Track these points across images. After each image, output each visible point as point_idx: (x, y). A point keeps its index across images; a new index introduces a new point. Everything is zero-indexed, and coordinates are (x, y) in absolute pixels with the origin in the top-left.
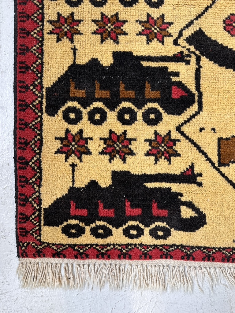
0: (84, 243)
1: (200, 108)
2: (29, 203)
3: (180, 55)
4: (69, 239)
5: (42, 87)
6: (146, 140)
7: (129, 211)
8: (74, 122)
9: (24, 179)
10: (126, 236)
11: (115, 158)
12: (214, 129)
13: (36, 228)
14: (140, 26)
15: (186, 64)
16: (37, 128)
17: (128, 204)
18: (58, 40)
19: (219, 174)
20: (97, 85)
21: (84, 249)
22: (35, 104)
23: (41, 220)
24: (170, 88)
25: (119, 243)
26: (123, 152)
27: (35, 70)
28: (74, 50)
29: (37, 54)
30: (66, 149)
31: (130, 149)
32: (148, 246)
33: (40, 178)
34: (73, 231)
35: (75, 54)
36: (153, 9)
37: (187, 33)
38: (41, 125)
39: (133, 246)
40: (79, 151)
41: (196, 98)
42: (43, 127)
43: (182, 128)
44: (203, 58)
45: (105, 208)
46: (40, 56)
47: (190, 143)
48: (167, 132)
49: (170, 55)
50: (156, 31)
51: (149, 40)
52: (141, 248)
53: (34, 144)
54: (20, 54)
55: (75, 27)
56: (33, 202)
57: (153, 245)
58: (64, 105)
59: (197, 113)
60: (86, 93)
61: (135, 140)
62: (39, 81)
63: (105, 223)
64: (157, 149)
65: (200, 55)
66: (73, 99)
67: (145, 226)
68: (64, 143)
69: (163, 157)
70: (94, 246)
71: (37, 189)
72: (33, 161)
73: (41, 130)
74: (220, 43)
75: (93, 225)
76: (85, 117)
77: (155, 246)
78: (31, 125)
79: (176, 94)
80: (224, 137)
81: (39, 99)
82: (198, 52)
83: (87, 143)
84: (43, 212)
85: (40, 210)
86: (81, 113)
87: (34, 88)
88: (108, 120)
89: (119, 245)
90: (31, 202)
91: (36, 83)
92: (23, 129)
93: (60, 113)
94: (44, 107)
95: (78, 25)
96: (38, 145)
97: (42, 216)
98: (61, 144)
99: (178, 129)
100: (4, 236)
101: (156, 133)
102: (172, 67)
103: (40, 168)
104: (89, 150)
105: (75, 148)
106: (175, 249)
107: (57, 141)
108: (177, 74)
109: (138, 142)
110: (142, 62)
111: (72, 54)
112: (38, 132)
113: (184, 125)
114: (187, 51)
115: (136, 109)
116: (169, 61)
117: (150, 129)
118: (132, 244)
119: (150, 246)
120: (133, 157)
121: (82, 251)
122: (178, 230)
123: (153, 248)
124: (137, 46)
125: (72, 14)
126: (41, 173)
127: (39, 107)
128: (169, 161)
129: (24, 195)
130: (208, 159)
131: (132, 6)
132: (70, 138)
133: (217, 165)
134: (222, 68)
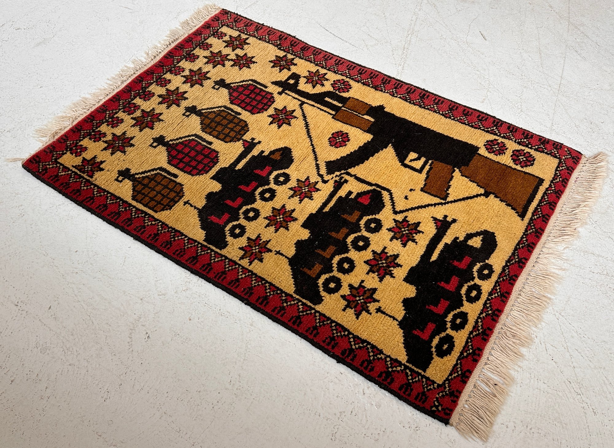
0: (463, 344)
1: (388, 190)
2: (393, 373)
3: (337, 184)
4: (452, 354)
5: (291, 296)
6: (391, 240)
7: (450, 287)
8: (339, 286)
9: (366, 363)
10: (475, 302)
11: (393, 272)
12: (411, 190)
13: (423, 382)
14: (295, 198)
15: (346, 183)
16: (324, 321)
17: (442, 284)
18: (261, 260)
19: (453, 203)
20: (319, 251)
21: (470, 347)
22: (301, 310)
23: (418, 371)
24: (358, 203)
25: (479, 312)
26: (390, 262)
27: (272, 293)
28: (278, 253)
29: (260, 283)
30: (359, 308)
31: (391, 256)
32: (494, 288)
33: (373, 347)
34: (445, 347)
35: (282, 254)
36: (288, 184)
37: (323, 171)
38: (324, 315)
39: (488, 302)
40: (367, 298)
41: (378, 189)
42: (326, 314)
43: (396, 210)
44: (350, 170)
45: (436, 305)
46: (263, 282)
47: (413, 211)
48: (393, 221)
49: (332, 189)
50: (307, 190)
51: (311, 198)
52: (494, 295)
53: (337, 333)
54: (249, 296)
55: (260, 242)
56: (395, 369)
57: (496, 283)
58: (319, 287)
59: (391, 194)
60: (320, 264)
61: (385, 248)
62: (284, 295)
63: (452, 313)
64: (404, 236)
65: (345, 171)
66: (319, 277)
67: (473, 281)
68: (353, 306)
69: (414, 235)
70: (471, 336)
71: (383, 357)
72: (353, 343)
73: (329, 319)
74: (345, 155)
75: (449, 325)
76: (340, 275)
77: (497, 282)
78: (318, 325)
79: (366, 201)
80: (422, 186)
81: (300, 303)
82: (343, 172)
83: (364, 287)
84: (410, 366)
85: (406, 367)
86: (334, 276)
87: (287, 303)
88: (354, 259)
89: (481, 313)
90: (392, 371)
91: (284, 298)
92: (318, 333)
93: (323, 294)
94: (309, 304)
95: (261, 240)
96: (340, 329)
97: (413, 367)
98: (352, 309)
99: (396, 213)
100: (416, 427)
101: (389, 230)
102: (342, 193)
103: (364, 341)
104: (371, 289)
105: (363, 299)
106: (507, 269)
107: (347, 311)
108: (350, 193)
109: (388, 247)
110: (324, 211)
111: (281, 257)
112: (328, 322)
113: (395, 207)
114: (337, 177)
115: (359, 234)
116: (336, 193)
117: (383, 232)
118: (486, 301)
119: (495, 286)
120: (400, 257)
121: (471, 351)
122: (490, 257)
123: (499, 285)
124: (309, 207)
125: (249, 239)
126: (369, 343)
127: (306, 308)
128: (420, 232)
129: (381, 373)
130: (435, 205)
131: (276, 195)
132: (351, 299)
133: (443, 202)
134: (365, 163)
